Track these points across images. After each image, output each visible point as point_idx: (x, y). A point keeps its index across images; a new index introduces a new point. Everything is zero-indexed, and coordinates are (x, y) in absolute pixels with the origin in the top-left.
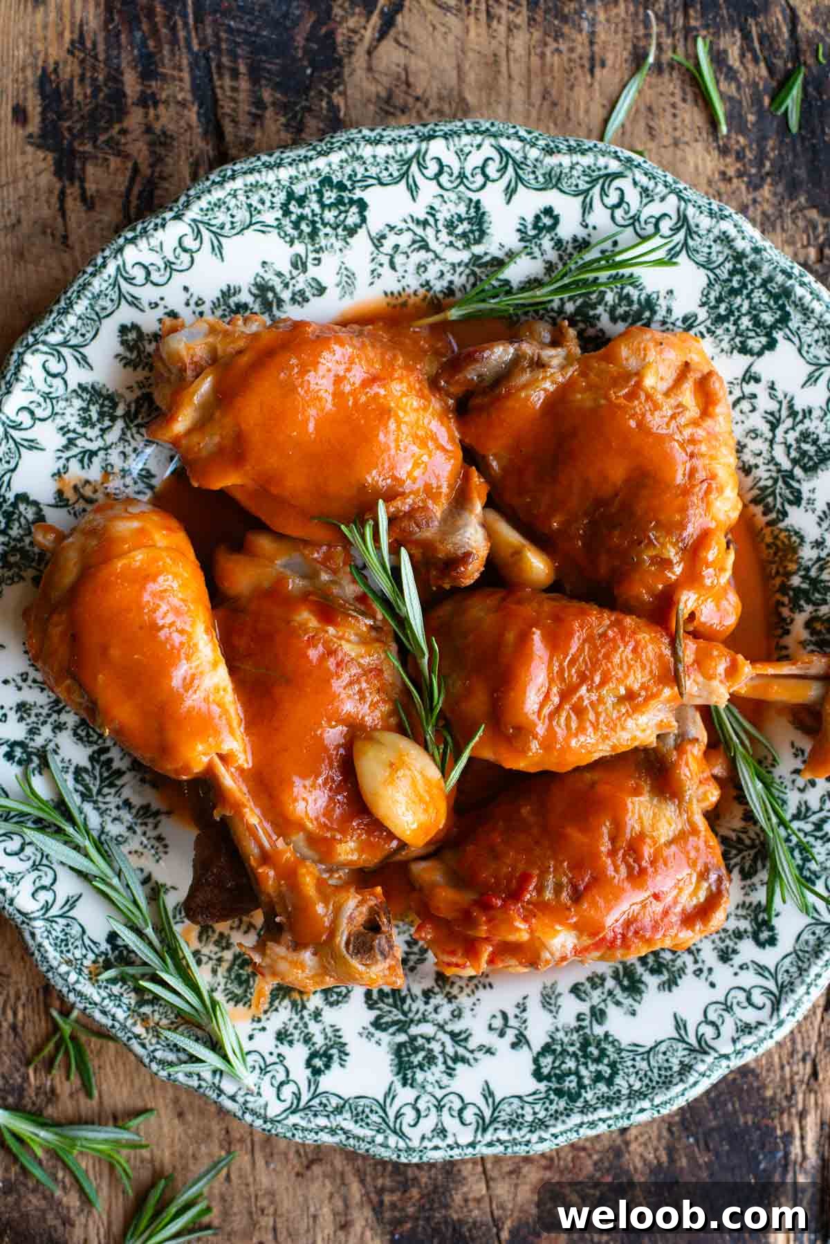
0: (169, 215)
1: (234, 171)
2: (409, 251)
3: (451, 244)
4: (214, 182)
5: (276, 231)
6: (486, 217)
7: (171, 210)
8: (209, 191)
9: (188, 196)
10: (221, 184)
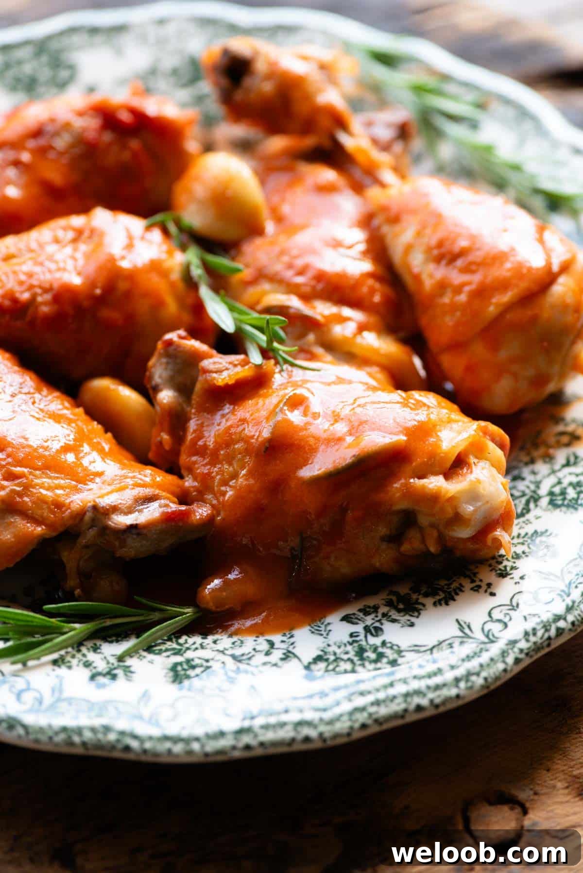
0: (523, 645)
1: (457, 686)
2: (253, 653)
3: (207, 661)
4: (478, 674)
5: (402, 649)
6: (171, 679)
7: (521, 651)
8: (481, 666)
9: (504, 662)
10: (469, 674)
